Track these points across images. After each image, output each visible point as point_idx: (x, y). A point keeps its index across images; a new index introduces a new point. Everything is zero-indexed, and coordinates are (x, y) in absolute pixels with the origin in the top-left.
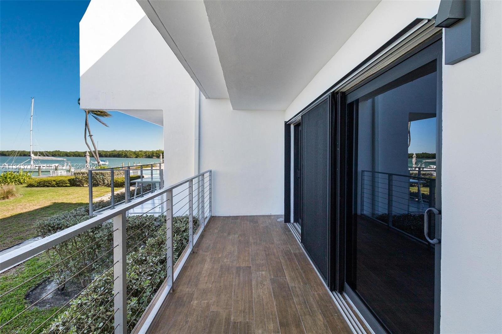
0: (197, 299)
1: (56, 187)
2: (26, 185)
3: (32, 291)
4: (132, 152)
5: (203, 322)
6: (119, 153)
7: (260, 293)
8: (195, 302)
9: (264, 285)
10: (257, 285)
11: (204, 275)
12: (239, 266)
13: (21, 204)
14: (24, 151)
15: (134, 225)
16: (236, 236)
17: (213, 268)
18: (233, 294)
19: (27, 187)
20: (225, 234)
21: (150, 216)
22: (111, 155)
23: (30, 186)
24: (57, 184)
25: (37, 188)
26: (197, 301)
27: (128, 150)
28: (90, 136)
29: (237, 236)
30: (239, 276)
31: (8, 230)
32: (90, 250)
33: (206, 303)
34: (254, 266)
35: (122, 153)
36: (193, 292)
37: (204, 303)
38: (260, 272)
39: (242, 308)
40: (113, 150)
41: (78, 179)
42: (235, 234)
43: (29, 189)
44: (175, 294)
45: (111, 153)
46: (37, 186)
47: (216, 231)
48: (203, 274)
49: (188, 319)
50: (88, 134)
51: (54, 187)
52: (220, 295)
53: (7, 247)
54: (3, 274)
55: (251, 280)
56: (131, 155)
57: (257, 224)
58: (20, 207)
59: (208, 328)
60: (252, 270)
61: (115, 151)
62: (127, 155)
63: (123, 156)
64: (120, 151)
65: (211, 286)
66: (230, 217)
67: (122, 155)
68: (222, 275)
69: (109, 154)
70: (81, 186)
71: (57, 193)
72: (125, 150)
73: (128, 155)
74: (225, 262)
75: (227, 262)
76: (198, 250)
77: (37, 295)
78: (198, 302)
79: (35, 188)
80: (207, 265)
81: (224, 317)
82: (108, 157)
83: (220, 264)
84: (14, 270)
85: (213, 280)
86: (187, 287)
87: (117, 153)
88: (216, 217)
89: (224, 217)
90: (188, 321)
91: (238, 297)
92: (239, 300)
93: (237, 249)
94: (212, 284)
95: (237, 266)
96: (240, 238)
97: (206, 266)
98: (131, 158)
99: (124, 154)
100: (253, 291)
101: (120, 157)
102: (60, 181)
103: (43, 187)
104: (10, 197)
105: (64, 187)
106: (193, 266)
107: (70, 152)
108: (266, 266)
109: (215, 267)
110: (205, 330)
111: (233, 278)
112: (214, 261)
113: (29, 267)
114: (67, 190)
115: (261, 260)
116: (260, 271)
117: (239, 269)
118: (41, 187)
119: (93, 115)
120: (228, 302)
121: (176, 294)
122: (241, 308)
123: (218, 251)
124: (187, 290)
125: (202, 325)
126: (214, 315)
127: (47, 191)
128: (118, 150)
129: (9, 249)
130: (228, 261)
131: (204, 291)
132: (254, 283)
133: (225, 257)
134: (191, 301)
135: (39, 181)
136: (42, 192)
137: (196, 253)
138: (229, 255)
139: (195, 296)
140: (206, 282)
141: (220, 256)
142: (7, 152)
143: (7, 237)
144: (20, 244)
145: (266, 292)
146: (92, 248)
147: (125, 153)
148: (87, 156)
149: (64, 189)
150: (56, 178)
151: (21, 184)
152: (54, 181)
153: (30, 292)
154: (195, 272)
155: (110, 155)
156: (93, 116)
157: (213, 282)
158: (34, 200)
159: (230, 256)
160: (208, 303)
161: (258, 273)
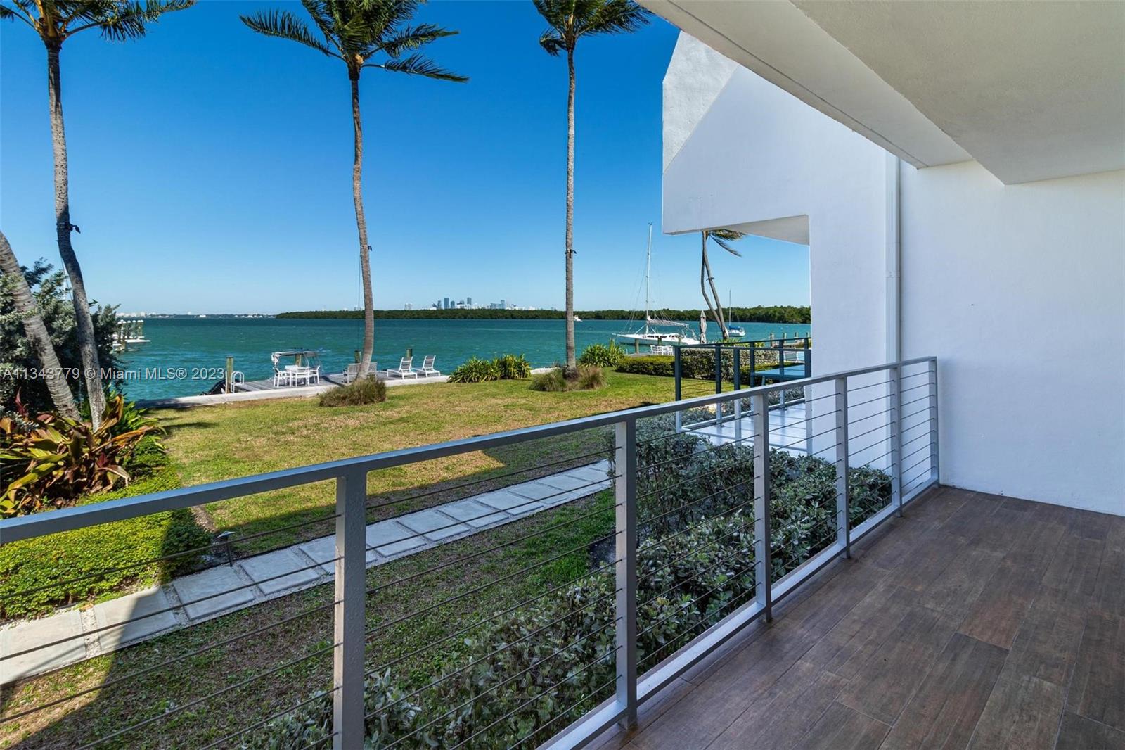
0: (813, 660)
1: (653, 375)
2: (614, 368)
3: (598, 543)
4: (794, 309)
5: (806, 713)
6: (768, 312)
7: (1004, 731)
8: (808, 664)
9: (1032, 718)
10: (1005, 708)
11: (856, 617)
12: (967, 634)
13: (606, 398)
14: (622, 311)
15: (743, 466)
16: (995, 554)
17: (884, 610)
18: (914, 692)
19: (616, 371)
20: (962, 540)
21: (781, 453)
22: (753, 317)
23: (621, 370)
24: (655, 369)
25: (629, 374)
26: (812, 666)
27: (787, 306)
28: (709, 279)
29: (999, 554)
30: (953, 660)
31: (587, 438)
32: (671, 496)
33: (830, 679)
34: (1023, 654)
35: (775, 312)
36: (813, 642)
37: (828, 677)
38: (1035, 680)
39: (926, 739)
40: (756, 306)
41: (685, 363)
42: (994, 548)
43: (619, 375)
44: (770, 628)
45: (752, 312)
46: (629, 372)
47: (937, 525)
48: (854, 614)
49: (778, 690)
50: (706, 277)
51: (651, 374)
52: (876, 677)
53: (581, 464)
54: (570, 504)
55: (989, 688)
56: (792, 316)
57: (1098, 541)
58: (604, 403)
59: (812, 731)
60: (1008, 661)
61: (759, 308)
62: (783, 316)
63: (776, 318)
64: (770, 308)
65: (860, 648)
66: (1001, 498)
67: (774, 316)
68: (902, 636)
69: (748, 314)
70: (690, 378)
71: (654, 387)
72: (779, 306)
73: (787, 317)
74: (927, 608)
75: (932, 610)
76: (863, 555)
77: (603, 552)
78: (813, 668)
79: (627, 374)
80: (874, 597)
81: (864, 732)
82: (748, 321)
83: (908, 609)
84: (583, 502)
85: (871, 638)
86: (802, 627)
87: (763, 313)
88: (953, 488)
89: (979, 493)
90: (776, 694)
91: (924, 707)
92: (923, 716)
93: (981, 589)
94: (865, 646)
95: (961, 631)
96: (1009, 563)
97: (868, 600)
98: (792, 323)
99: (777, 314)
100: (983, 716)
101: (770, 322)
102: (659, 365)
103: (637, 372)
104: (595, 387)
105: (665, 375)
106: (834, 587)
107: (684, 311)
108: (1068, 671)
109: (893, 610)
110: (804, 730)
111: (931, 656)
112: (894, 596)
113: (600, 503)
114: (668, 381)
115: (1055, 647)
116: (1035, 676)
117: (960, 642)
118: (634, 373)
119: (715, 238)
120: (891, 706)
121: (772, 630)
122: (921, 736)
123: (920, 575)
124: (799, 632)
125: (803, 718)
126: (841, 713)
127: (640, 381)
128: (766, 306)
129: (583, 468)
130: (940, 609)
131: (838, 650)
132: (996, 696)
133: (933, 597)
134: (799, 659)
135: (631, 363)
136: (634, 382)
137: (856, 561)
138: (948, 595)
139: (811, 652)
140: (853, 634)
141: (919, 588)
142: (603, 312)
143: (585, 449)
144: (596, 463)
145: (1029, 740)
146: (674, 494)
147: (779, 313)
148: (702, 319)
149: (664, 380)
150: (655, 359)
151: (611, 366)
152: (652, 364)
153: (596, 543)
154: (834, 601)
155: (750, 316)
156: (715, 240)
157: (871, 642)
158: (622, 395)
159: (949, 599)
160: (838, 681)
161: (1026, 678)
